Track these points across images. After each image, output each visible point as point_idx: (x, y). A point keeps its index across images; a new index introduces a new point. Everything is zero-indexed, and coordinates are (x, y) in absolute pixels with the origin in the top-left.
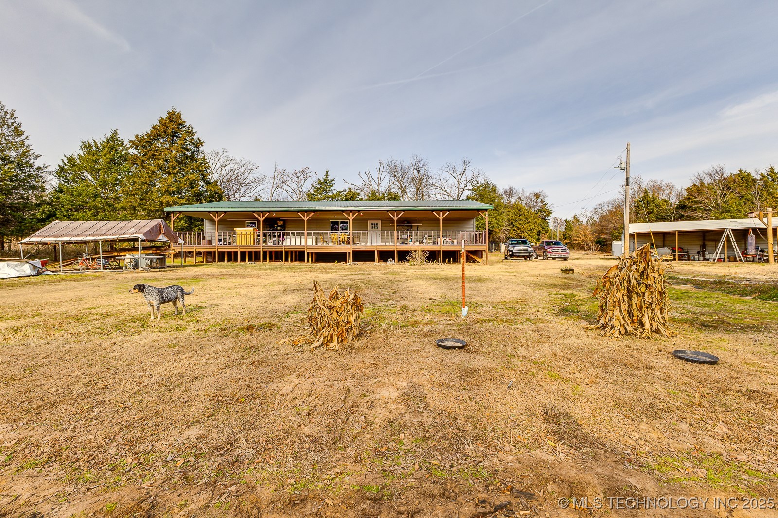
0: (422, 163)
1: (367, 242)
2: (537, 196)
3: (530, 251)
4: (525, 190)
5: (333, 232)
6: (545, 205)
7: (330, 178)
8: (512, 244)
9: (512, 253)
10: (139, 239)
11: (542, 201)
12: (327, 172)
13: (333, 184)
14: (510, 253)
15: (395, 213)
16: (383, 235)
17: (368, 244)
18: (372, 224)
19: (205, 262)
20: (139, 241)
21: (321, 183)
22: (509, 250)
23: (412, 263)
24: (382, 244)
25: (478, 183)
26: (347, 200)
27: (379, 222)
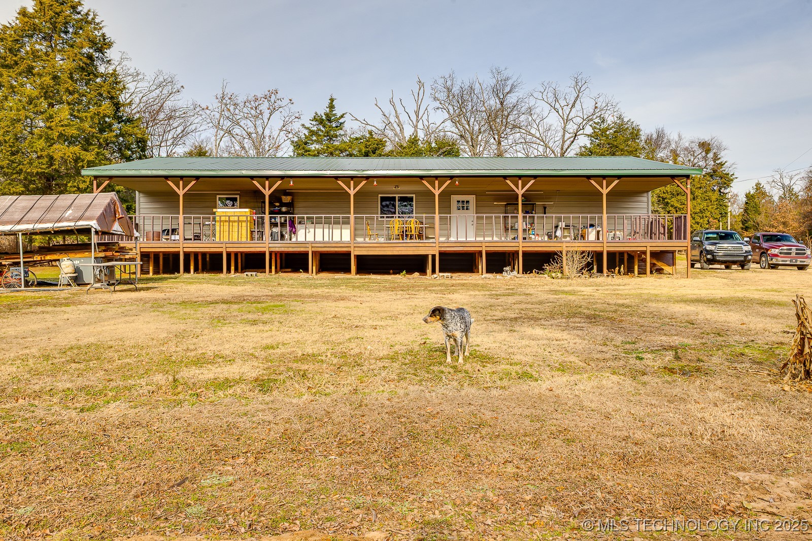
0: (510, 83)
1: (449, 236)
2: (705, 147)
3: (746, 252)
4: (683, 137)
5: (384, 217)
6: (721, 165)
7: (338, 112)
8: (708, 239)
9: (713, 256)
10: (93, 230)
11: (716, 158)
12: (332, 100)
13: (341, 124)
14: (709, 256)
15: (520, 182)
16: (481, 222)
17: (452, 239)
18: (458, 202)
19: (151, 274)
20: (93, 233)
21: (321, 122)
22: (707, 251)
23: (554, 275)
24: (478, 239)
25: (603, 121)
26: (367, 155)
27: (472, 198)
